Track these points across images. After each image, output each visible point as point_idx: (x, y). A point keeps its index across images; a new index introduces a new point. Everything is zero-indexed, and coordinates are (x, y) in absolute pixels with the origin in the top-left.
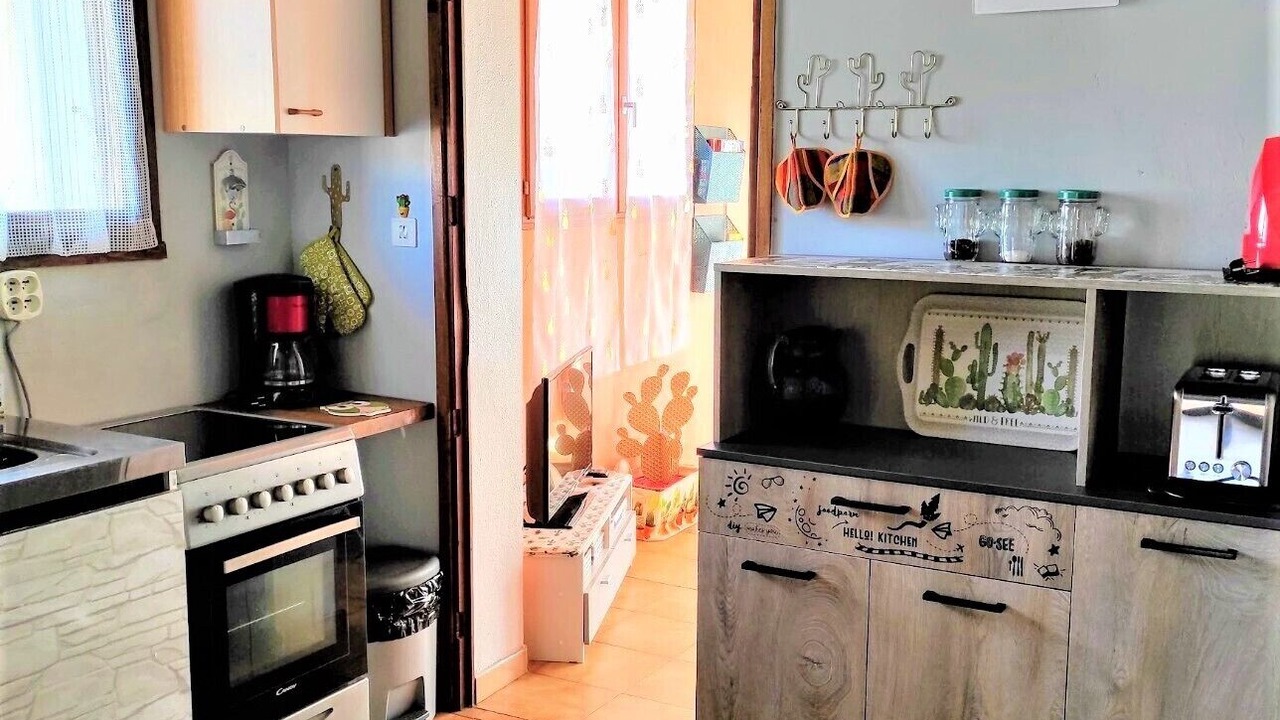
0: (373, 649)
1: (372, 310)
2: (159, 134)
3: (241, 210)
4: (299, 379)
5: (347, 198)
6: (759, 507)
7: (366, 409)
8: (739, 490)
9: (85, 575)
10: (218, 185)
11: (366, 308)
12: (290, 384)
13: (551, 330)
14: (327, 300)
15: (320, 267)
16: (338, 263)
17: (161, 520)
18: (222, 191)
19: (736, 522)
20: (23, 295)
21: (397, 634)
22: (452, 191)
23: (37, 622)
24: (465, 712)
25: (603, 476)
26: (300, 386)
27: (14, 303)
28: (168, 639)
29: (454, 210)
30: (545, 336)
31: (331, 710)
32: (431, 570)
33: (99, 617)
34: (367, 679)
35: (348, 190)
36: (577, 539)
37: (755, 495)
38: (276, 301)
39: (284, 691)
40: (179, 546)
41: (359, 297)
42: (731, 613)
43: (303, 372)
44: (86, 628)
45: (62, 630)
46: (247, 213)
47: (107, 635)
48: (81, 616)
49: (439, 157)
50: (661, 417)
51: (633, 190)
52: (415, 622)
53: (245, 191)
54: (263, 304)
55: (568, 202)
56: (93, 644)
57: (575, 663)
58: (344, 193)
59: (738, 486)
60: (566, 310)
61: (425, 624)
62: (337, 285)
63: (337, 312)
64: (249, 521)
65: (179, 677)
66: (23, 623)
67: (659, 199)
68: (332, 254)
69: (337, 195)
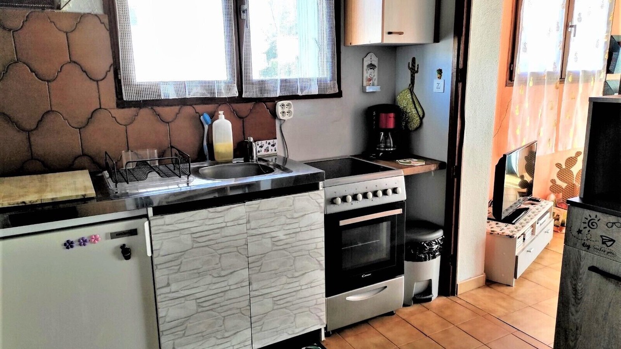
0: (407, 264)
1: (424, 120)
2: (342, 48)
3: (374, 78)
4: (391, 148)
5: (417, 72)
6: (604, 238)
7: (415, 163)
8: (592, 226)
9: (283, 220)
10: (365, 67)
11: (421, 119)
12: (387, 149)
13: (518, 132)
14: (406, 115)
15: (404, 101)
16: (411, 100)
17: (314, 201)
18: (366, 70)
19: (588, 243)
20: (286, 110)
21: (421, 260)
22: (461, 66)
23: (264, 235)
24: (452, 297)
25: (538, 201)
26: (391, 151)
27: (283, 113)
28: (316, 248)
29: (461, 75)
30: (515, 136)
31: (386, 287)
32: (439, 235)
33: (288, 236)
34: (403, 277)
35: (418, 68)
36: (516, 230)
37: (602, 230)
38: (383, 115)
39: (366, 276)
40: (321, 213)
41: (419, 114)
42: (580, 292)
43: (392, 145)
44: (282, 240)
45: (273, 239)
46: (377, 79)
47: (292, 243)
48: (281, 235)
49: (456, 51)
50: (575, 177)
51: (571, 67)
52: (429, 256)
53: (376, 69)
54: (378, 116)
55: (533, 74)
56: (285, 246)
57: (509, 286)
58: (416, 70)
59: (591, 224)
60: (528, 124)
61: (434, 257)
62: (411, 110)
63: (409, 121)
64: (351, 205)
65: (320, 264)
66: (258, 235)
67: (585, 72)
68: (409, 96)
69: (414, 70)
